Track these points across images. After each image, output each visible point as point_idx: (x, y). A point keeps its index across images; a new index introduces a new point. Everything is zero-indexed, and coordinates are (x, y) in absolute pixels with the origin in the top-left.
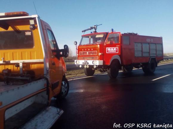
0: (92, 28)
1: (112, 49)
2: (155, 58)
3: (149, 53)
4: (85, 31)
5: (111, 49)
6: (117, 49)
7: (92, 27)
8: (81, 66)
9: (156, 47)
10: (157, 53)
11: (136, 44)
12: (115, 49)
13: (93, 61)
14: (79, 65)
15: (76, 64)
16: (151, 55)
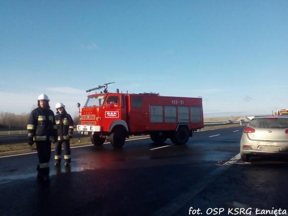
0: (100, 87)
1: (112, 113)
2: (187, 125)
3: (177, 118)
4: (90, 91)
5: (110, 113)
6: (117, 113)
7: (101, 85)
8: (82, 133)
9: (190, 111)
10: (191, 119)
11: (154, 107)
12: (115, 113)
13: (91, 127)
14: (81, 131)
15: (78, 130)
16: (179, 121)
